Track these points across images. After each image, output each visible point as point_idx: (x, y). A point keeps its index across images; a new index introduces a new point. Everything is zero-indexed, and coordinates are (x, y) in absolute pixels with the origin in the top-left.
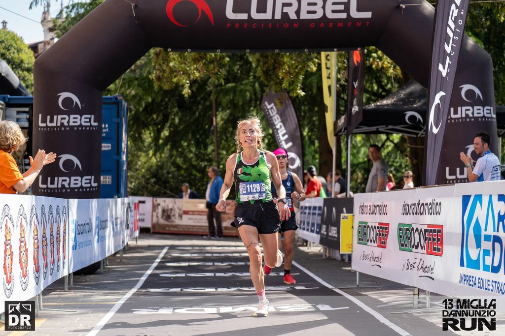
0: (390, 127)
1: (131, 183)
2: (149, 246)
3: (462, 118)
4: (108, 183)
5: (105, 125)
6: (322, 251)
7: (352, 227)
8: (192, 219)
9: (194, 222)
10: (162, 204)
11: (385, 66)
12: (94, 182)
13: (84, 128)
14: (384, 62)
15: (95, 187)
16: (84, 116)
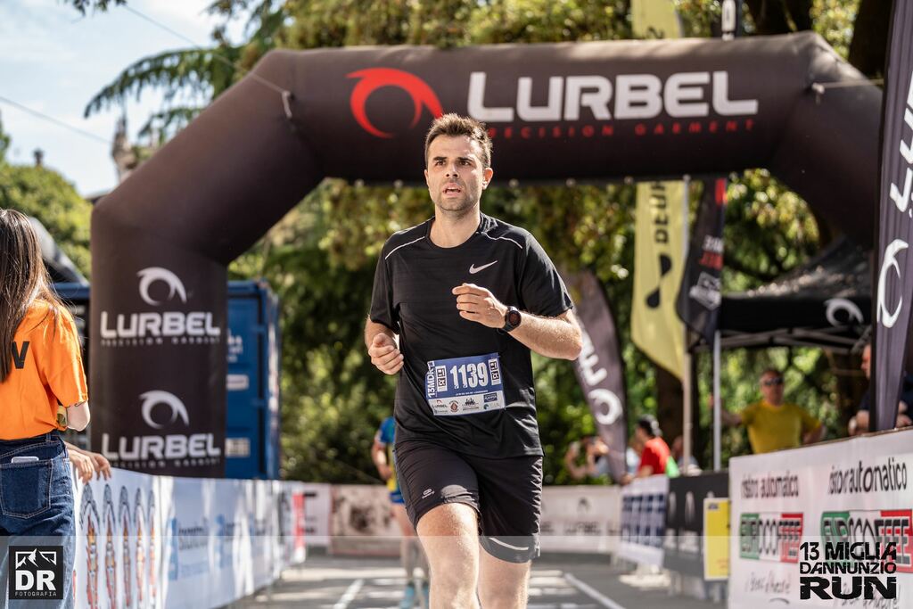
1: (288, 458)
4: (242, 454)
5: (234, 339)
6: (667, 582)
7: (728, 525)
10: (351, 499)
12: (213, 448)
13: (192, 340)
15: (215, 457)
16: (192, 316)
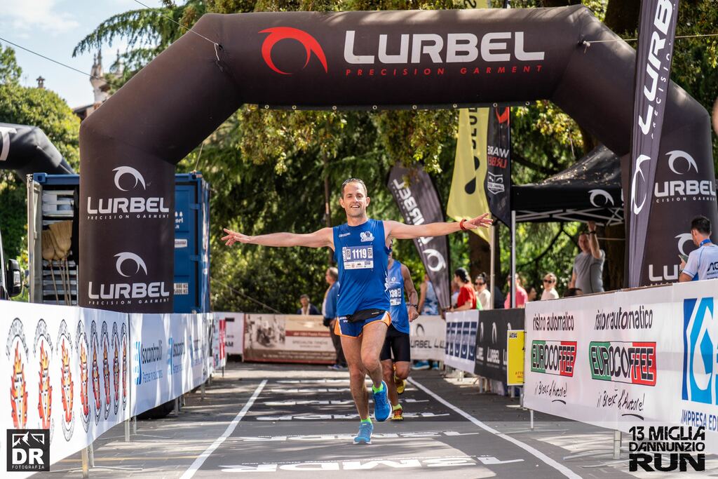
0: (570, 212)
2: (241, 379)
3: (670, 197)
4: (183, 293)
5: (179, 214)
6: (477, 383)
7: (524, 349)
8: (298, 342)
9: (301, 346)
10: (258, 322)
11: (557, 131)
12: (165, 291)
13: (150, 216)
14: (556, 124)
15: (166, 297)
16: (150, 199)
